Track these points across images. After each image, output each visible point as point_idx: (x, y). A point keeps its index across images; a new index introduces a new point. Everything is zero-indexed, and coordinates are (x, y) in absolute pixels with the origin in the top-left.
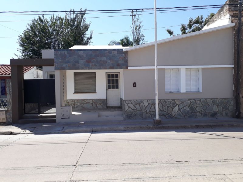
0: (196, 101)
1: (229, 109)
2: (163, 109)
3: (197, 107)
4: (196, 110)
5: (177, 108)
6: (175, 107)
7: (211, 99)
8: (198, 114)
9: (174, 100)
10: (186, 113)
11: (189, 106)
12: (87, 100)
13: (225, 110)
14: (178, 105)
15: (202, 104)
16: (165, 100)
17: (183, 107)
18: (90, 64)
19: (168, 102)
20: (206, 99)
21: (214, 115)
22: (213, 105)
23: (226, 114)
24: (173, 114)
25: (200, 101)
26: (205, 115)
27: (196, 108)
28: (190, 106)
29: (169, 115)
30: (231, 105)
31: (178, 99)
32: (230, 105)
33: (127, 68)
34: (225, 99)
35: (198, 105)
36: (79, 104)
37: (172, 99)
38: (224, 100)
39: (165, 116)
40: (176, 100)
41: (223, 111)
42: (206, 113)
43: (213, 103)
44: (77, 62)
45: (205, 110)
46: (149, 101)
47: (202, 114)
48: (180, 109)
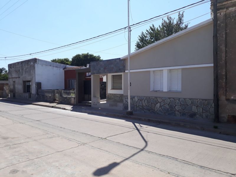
0: (175, 100)
1: (210, 111)
2: (148, 104)
3: (176, 105)
4: (175, 109)
5: (158, 105)
6: (157, 103)
7: (190, 99)
8: (176, 112)
9: (156, 98)
10: (166, 110)
11: (168, 104)
12: (117, 94)
13: (205, 112)
14: (160, 102)
15: (181, 103)
16: (149, 97)
17: (164, 105)
18: (106, 70)
19: (152, 100)
20: (185, 99)
21: (193, 115)
22: (192, 105)
23: (207, 117)
24: (156, 110)
25: (179, 100)
26: (184, 114)
27: (175, 107)
28: (170, 104)
29: (153, 110)
30: (213, 107)
31: (160, 97)
32: (211, 107)
33: (125, 72)
34: (206, 100)
35: (177, 104)
36: (113, 97)
37: (155, 97)
38: (204, 101)
39: (149, 110)
40: (158, 98)
41: (202, 112)
42: (184, 113)
43: (192, 103)
44: (100, 69)
45: (184, 110)
46: (138, 97)
47: (180, 113)
48: (161, 106)
